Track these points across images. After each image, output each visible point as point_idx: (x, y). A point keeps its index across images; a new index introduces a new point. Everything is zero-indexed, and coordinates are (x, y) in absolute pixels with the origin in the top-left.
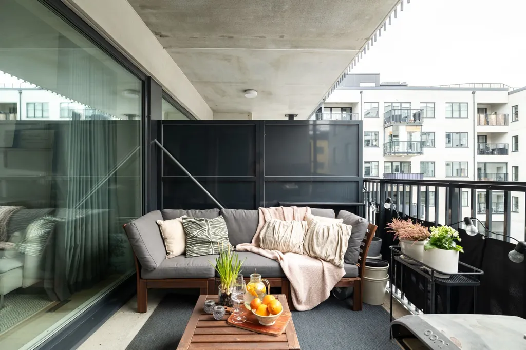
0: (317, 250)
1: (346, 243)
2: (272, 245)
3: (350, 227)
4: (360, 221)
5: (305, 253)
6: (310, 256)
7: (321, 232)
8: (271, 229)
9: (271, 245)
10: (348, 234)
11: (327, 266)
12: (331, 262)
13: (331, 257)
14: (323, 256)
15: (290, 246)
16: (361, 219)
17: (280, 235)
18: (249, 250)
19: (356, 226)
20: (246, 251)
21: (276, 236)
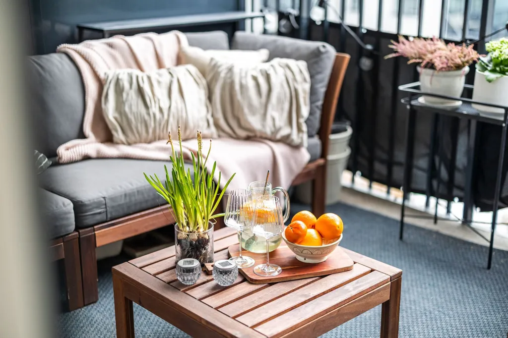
0: (254, 122)
1: (305, 98)
2: (151, 131)
3: (303, 65)
4: (322, 49)
5: (222, 134)
6: (237, 138)
7: (251, 84)
8: (131, 96)
9: (147, 131)
10: (305, 80)
11: (280, 150)
12: (286, 140)
13: (285, 131)
14: (268, 131)
15: (191, 124)
16: (324, 46)
17: (162, 105)
18: (93, 154)
19: (314, 60)
20: (86, 158)
21: (154, 109)
